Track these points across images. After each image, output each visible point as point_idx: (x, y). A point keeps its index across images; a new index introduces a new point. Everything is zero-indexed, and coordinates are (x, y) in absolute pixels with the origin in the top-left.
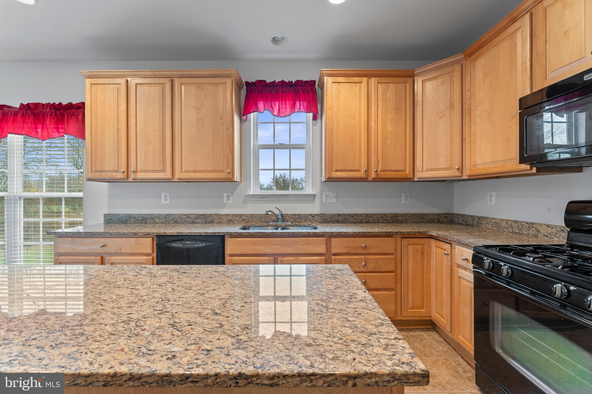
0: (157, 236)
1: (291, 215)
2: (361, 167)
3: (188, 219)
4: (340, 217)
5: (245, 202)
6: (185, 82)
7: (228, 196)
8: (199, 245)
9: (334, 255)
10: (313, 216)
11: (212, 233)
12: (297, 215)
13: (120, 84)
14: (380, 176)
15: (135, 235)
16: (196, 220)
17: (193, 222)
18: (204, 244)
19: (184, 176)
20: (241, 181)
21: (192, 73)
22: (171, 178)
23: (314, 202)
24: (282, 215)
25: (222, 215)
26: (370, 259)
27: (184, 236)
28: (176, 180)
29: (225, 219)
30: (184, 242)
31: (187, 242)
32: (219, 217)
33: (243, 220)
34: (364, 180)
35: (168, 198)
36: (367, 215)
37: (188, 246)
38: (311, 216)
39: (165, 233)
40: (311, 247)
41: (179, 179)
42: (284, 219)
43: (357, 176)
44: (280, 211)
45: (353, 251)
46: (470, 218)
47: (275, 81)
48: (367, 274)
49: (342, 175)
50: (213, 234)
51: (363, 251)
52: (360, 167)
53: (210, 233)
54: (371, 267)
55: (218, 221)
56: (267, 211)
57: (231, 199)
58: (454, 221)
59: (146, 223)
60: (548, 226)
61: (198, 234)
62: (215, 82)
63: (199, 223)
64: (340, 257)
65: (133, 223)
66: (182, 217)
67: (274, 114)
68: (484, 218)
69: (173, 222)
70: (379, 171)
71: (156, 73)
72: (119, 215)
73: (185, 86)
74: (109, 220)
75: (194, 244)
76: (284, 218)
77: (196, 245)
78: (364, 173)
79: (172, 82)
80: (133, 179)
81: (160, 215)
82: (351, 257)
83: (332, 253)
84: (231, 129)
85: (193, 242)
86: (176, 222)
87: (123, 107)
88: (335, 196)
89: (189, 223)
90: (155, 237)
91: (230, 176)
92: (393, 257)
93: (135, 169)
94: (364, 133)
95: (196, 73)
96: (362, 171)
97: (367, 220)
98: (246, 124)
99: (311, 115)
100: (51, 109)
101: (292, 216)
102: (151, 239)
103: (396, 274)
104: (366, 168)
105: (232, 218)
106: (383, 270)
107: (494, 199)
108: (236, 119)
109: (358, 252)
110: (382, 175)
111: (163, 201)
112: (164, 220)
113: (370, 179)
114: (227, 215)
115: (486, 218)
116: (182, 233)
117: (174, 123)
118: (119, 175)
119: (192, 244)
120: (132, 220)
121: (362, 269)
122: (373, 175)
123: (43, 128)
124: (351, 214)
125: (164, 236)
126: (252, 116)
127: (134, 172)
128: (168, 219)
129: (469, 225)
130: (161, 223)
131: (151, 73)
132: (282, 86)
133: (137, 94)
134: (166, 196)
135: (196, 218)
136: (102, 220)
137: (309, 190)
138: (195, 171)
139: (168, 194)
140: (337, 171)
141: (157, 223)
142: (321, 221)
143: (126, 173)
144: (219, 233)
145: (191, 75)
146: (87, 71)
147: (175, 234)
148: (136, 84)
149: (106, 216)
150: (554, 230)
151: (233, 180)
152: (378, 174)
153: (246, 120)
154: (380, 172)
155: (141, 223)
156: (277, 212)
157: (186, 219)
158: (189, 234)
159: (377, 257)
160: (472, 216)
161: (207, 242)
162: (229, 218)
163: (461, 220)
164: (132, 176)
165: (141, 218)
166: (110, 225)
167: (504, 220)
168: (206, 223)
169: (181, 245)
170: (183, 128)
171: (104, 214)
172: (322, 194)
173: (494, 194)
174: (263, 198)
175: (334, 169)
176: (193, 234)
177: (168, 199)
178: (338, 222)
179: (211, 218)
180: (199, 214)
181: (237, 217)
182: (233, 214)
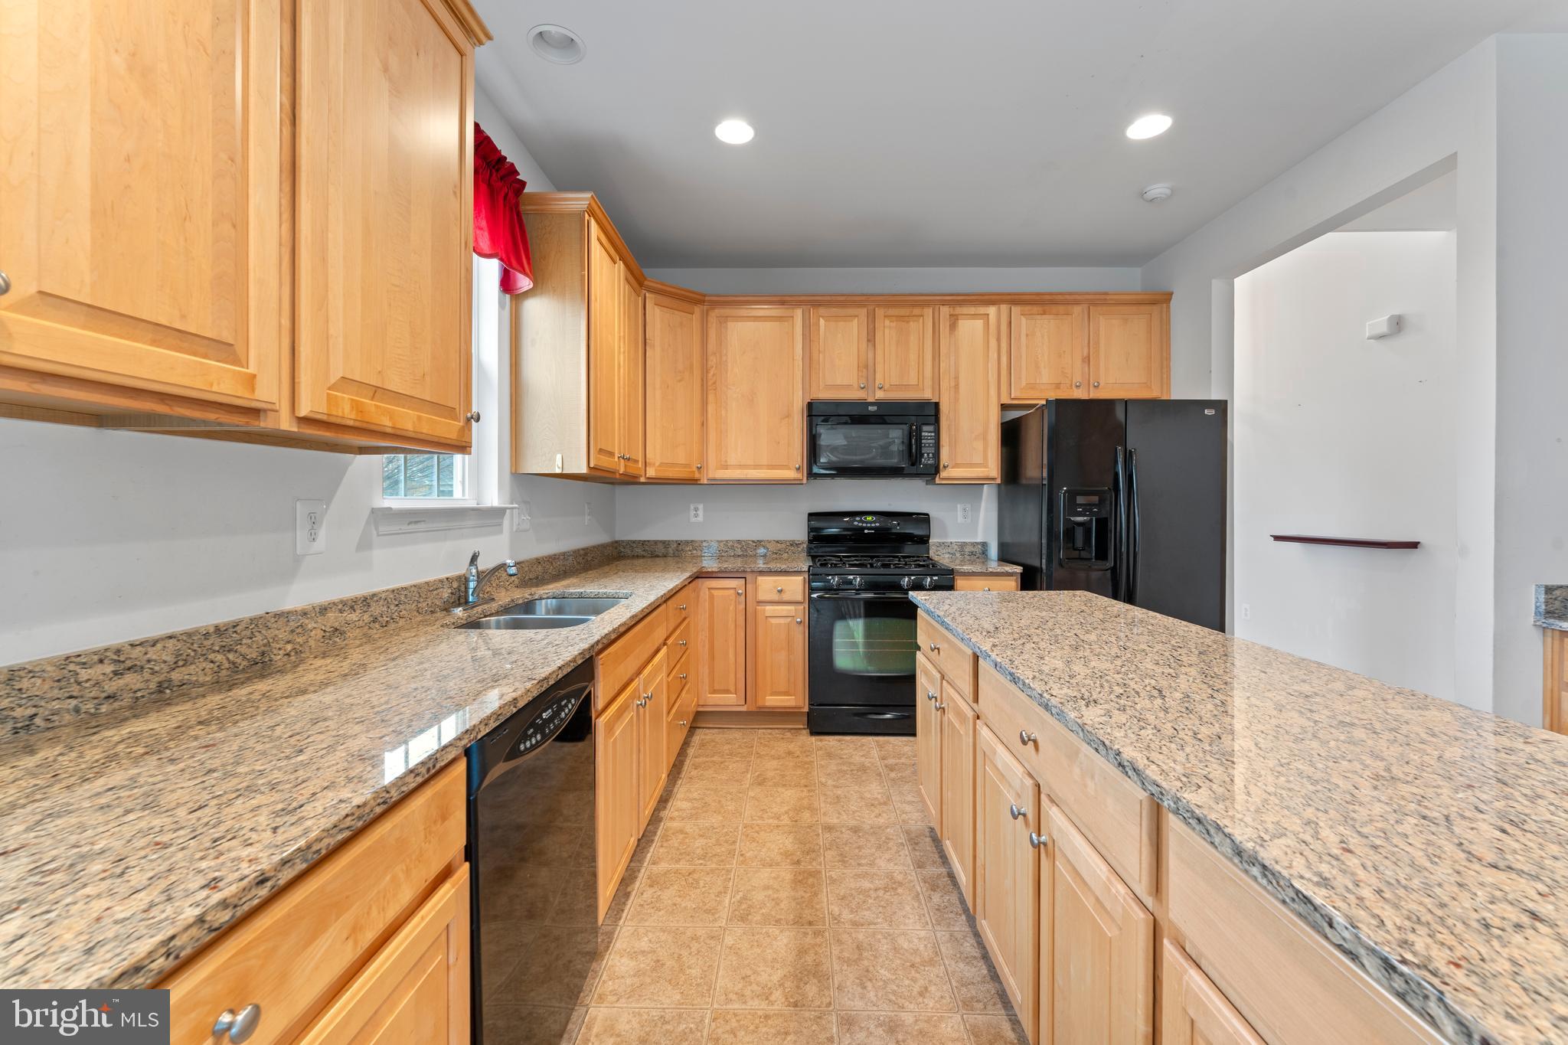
5: (367, 544)
7: (312, 521)
23: (502, 532)
25: (302, 614)
29: (316, 630)
32: (290, 625)
46: (660, 546)
55: (289, 647)
57: (322, 533)
58: (622, 554)
60: (778, 542)
68: (687, 542)
105: (339, 621)
107: (701, 513)
114: (323, 610)
115: (692, 541)
129: (658, 556)
137: (485, 497)
150: (783, 546)
160: (663, 542)
163: (639, 551)
167: (722, 541)
173: (701, 507)
179: (259, 637)
180: (196, 632)
181: (358, 611)
182: (341, 601)
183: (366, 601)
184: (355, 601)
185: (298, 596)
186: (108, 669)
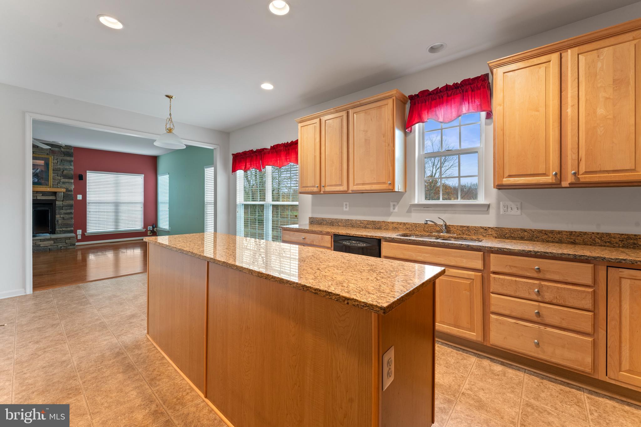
0: (334, 235)
1: (457, 226)
2: (549, 169)
3: (361, 224)
4: (526, 233)
5: (409, 211)
6: (357, 111)
7: (394, 206)
8: (361, 245)
9: (495, 273)
10: (486, 229)
11: (370, 236)
12: (465, 227)
13: (316, 123)
14: (582, 180)
15: (321, 233)
16: (367, 226)
17: (365, 227)
18: (365, 245)
19: (355, 188)
20: (406, 191)
21: (361, 102)
22: (347, 190)
23: (488, 214)
24: (446, 225)
25: (388, 223)
26: (548, 287)
27: (351, 236)
28: (350, 192)
29: (391, 226)
30: (351, 242)
31: (353, 242)
32: (386, 224)
33: (407, 229)
34: (553, 186)
35: (348, 206)
36: (571, 233)
37: (354, 245)
38: (483, 229)
39: (339, 233)
40: (465, 261)
41: (352, 191)
42: (450, 231)
43: (541, 182)
44: (444, 221)
45: (521, 273)
47: (438, 87)
48: (542, 304)
49: (518, 181)
50: (372, 237)
51: (535, 275)
52: (547, 168)
53: (369, 236)
54: (548, 296)
55: (385, 228)
56: (427, 221)
57: (397, 208)
59: (333, 225)
61: (360, 236)
62: (379, 106)
63: (370, 228)
64: (501, 277)
65: (325, 225)
66: (357, 222)
67: (439, 121)
69: (351, 226)
70: (581, 172)
71: (337, 109)
72: (317, 218)
73: (356, 115)
74: (313, 221)
75: (358, 244)
76: (448, 229)
77: (359, 245)
78: (554, 178)
79: (348, 113)
80: (324, 192)
81: (342, 220)
82: (518, 279)
83: (491, 270)
84: (391, 145)
85: (357, 242)
86: (353, 226)
87: (318, 140)
88: (519, 206)
89: (362, 228)
90: (333, 235)
91: (391, 187)
92: (591, 290)
93: (324, 184)
94: (553, 125)
95: (364, 101)
96: (551, 175)
97: (572, 240)
98: (410, 137)
99: (483, 114)
100: (283, 147)
101: (459, 228)
102: (330, 236)
103: (594, 314)
104: (557, 170)
105: (397, 226)
106: (570, 305)
108: (399, 134)
109: (528, 274)
110: (584, 178)
111: (345, 209)
112: (345, 224)
113: (565, 184)
114: (393, 223)
116: (349, 234)
117: (349, 146)
118: (315, 189)
119: (356, 243)
120: (325, 223)
121: (535, 297)
122: (569, 179)
123: (280, 160)
124: (542, 230)
125: (338, 235)
126: (417, 127)
127: (324, 186)
128: (348, 223)
130: (342, 226)
131: (334, 110)
132: (447, 90)
133: (326, 128)
134: (346, 205)
135: (367, 224)
136: (307, 222)
137: (481, 200)
138: (363, 184)
139: (348, 203)
140: (510, 176)
141: (340, 226)
142: (496, 235)
143: (319, 188)
144: (375, 236)
145: (360, 104)
146: (299, 118)
147: (345, 235)
148: (325, 121)
149: (310, 218)
151: (394, 191)
152: (578, 178)
153: (411, 132)
154: (582, 174)
155: (330, 225)
156: (440, 223)
157: (360, 225)
158: (354, 235)
159: (559, 285)
161: (367, 244)
162: (395, 225)
164: (323, 189)
165: (330, 222)
166: (312, 225)
168: (375, 229)
169: (349, 244)
170: (355, 149)
171: (309, 217)
172: (498, 204)
174: (427, 208)
175: (507, 174)
176: (357, 236)
177: (348, 208)
178: (522, 238)
179: (379, 224)
180: (370, 221)
181: (402, 225)
182: (397, 222)
183: (405, 224)
184: (401, 223)
185: (390, 219)
186: (360, 222)
